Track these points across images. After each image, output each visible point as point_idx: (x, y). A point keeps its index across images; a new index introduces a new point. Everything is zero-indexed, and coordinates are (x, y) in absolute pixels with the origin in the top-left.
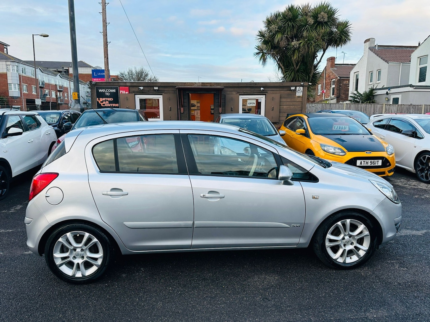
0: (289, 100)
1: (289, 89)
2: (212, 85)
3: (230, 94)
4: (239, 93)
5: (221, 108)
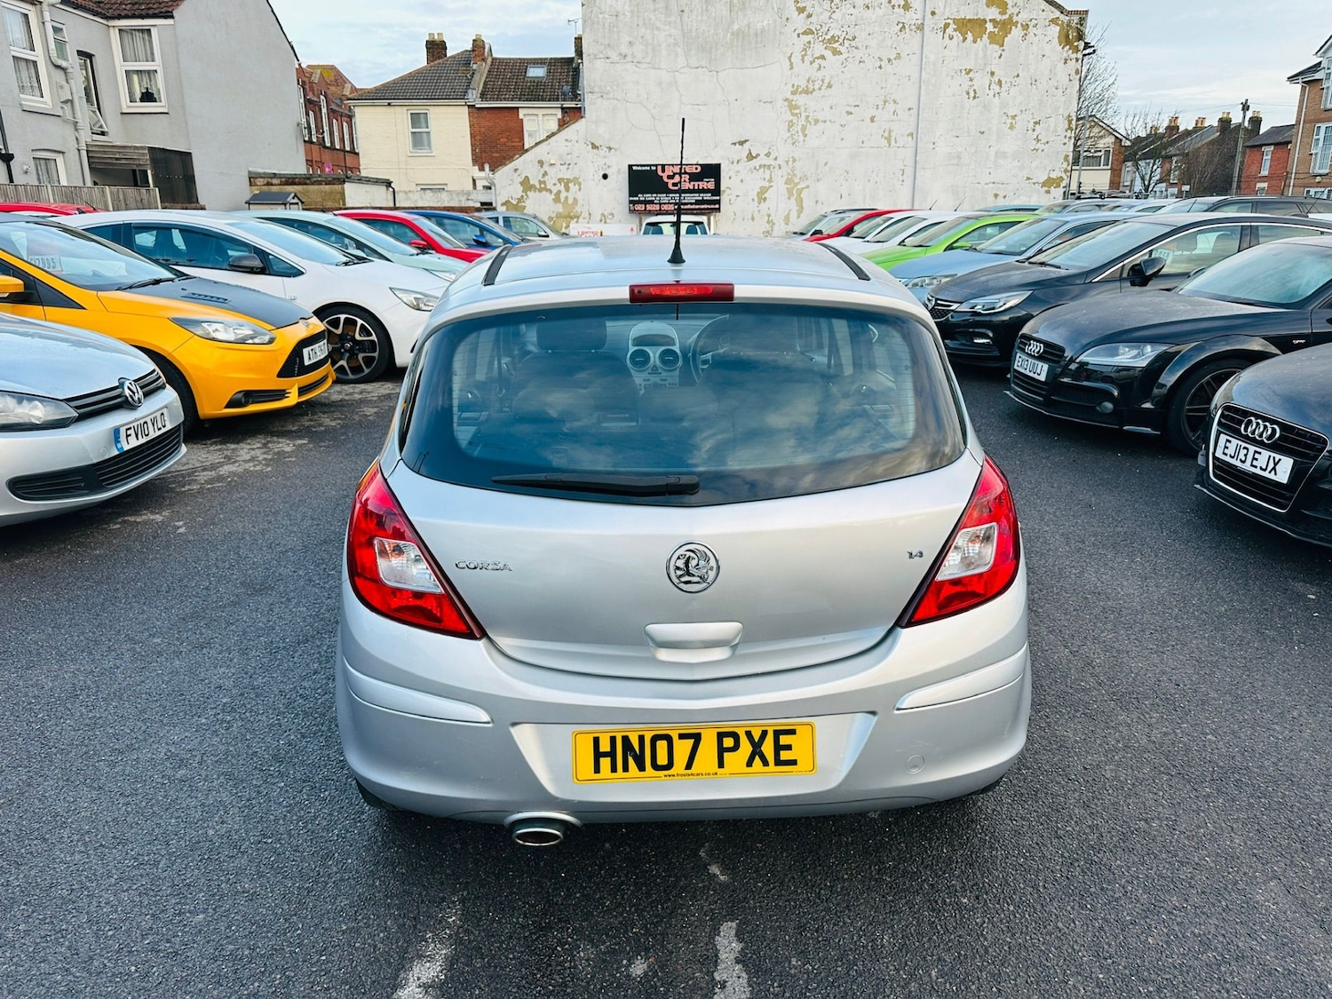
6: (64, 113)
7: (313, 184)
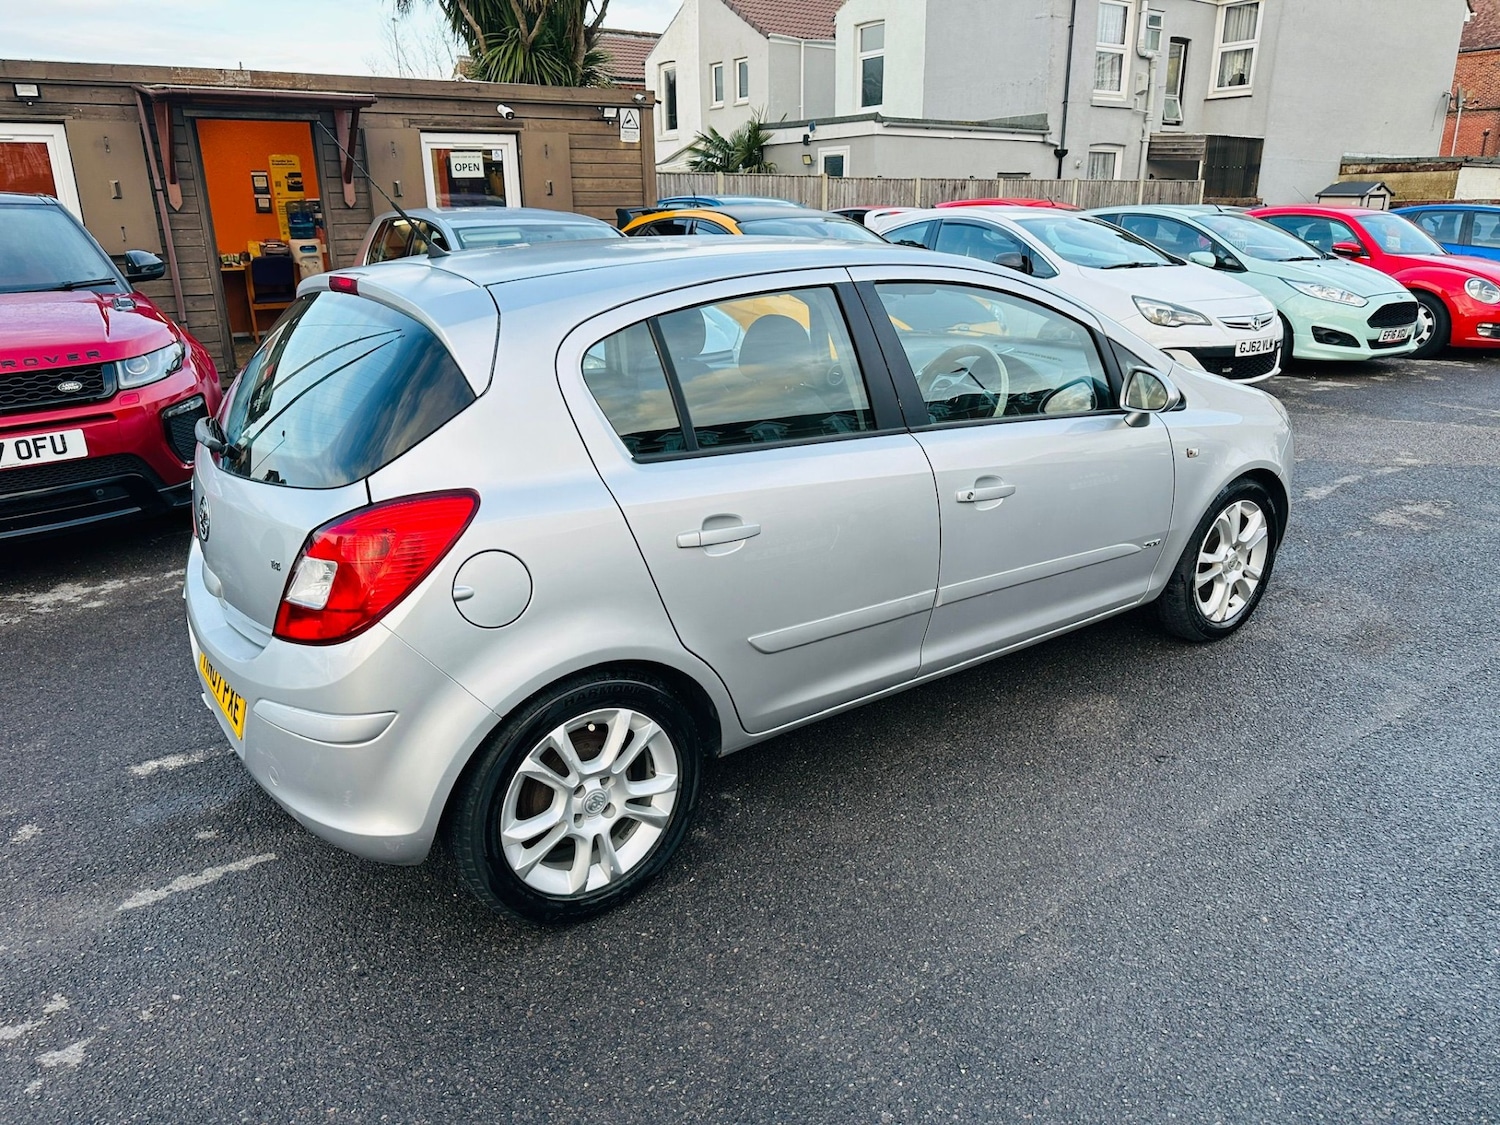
0: (599, 156)
1: (596, 116)
2: (299, 86)
3: (382, 128)
4: (415, 122)
5: (352, 185)
6: (1136, 106)
7: (1417, 171)
